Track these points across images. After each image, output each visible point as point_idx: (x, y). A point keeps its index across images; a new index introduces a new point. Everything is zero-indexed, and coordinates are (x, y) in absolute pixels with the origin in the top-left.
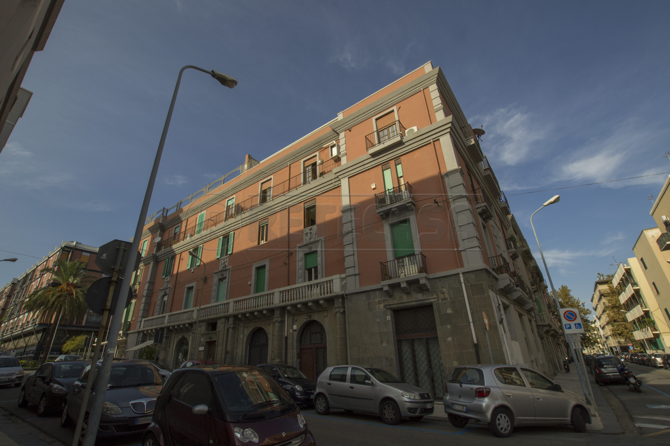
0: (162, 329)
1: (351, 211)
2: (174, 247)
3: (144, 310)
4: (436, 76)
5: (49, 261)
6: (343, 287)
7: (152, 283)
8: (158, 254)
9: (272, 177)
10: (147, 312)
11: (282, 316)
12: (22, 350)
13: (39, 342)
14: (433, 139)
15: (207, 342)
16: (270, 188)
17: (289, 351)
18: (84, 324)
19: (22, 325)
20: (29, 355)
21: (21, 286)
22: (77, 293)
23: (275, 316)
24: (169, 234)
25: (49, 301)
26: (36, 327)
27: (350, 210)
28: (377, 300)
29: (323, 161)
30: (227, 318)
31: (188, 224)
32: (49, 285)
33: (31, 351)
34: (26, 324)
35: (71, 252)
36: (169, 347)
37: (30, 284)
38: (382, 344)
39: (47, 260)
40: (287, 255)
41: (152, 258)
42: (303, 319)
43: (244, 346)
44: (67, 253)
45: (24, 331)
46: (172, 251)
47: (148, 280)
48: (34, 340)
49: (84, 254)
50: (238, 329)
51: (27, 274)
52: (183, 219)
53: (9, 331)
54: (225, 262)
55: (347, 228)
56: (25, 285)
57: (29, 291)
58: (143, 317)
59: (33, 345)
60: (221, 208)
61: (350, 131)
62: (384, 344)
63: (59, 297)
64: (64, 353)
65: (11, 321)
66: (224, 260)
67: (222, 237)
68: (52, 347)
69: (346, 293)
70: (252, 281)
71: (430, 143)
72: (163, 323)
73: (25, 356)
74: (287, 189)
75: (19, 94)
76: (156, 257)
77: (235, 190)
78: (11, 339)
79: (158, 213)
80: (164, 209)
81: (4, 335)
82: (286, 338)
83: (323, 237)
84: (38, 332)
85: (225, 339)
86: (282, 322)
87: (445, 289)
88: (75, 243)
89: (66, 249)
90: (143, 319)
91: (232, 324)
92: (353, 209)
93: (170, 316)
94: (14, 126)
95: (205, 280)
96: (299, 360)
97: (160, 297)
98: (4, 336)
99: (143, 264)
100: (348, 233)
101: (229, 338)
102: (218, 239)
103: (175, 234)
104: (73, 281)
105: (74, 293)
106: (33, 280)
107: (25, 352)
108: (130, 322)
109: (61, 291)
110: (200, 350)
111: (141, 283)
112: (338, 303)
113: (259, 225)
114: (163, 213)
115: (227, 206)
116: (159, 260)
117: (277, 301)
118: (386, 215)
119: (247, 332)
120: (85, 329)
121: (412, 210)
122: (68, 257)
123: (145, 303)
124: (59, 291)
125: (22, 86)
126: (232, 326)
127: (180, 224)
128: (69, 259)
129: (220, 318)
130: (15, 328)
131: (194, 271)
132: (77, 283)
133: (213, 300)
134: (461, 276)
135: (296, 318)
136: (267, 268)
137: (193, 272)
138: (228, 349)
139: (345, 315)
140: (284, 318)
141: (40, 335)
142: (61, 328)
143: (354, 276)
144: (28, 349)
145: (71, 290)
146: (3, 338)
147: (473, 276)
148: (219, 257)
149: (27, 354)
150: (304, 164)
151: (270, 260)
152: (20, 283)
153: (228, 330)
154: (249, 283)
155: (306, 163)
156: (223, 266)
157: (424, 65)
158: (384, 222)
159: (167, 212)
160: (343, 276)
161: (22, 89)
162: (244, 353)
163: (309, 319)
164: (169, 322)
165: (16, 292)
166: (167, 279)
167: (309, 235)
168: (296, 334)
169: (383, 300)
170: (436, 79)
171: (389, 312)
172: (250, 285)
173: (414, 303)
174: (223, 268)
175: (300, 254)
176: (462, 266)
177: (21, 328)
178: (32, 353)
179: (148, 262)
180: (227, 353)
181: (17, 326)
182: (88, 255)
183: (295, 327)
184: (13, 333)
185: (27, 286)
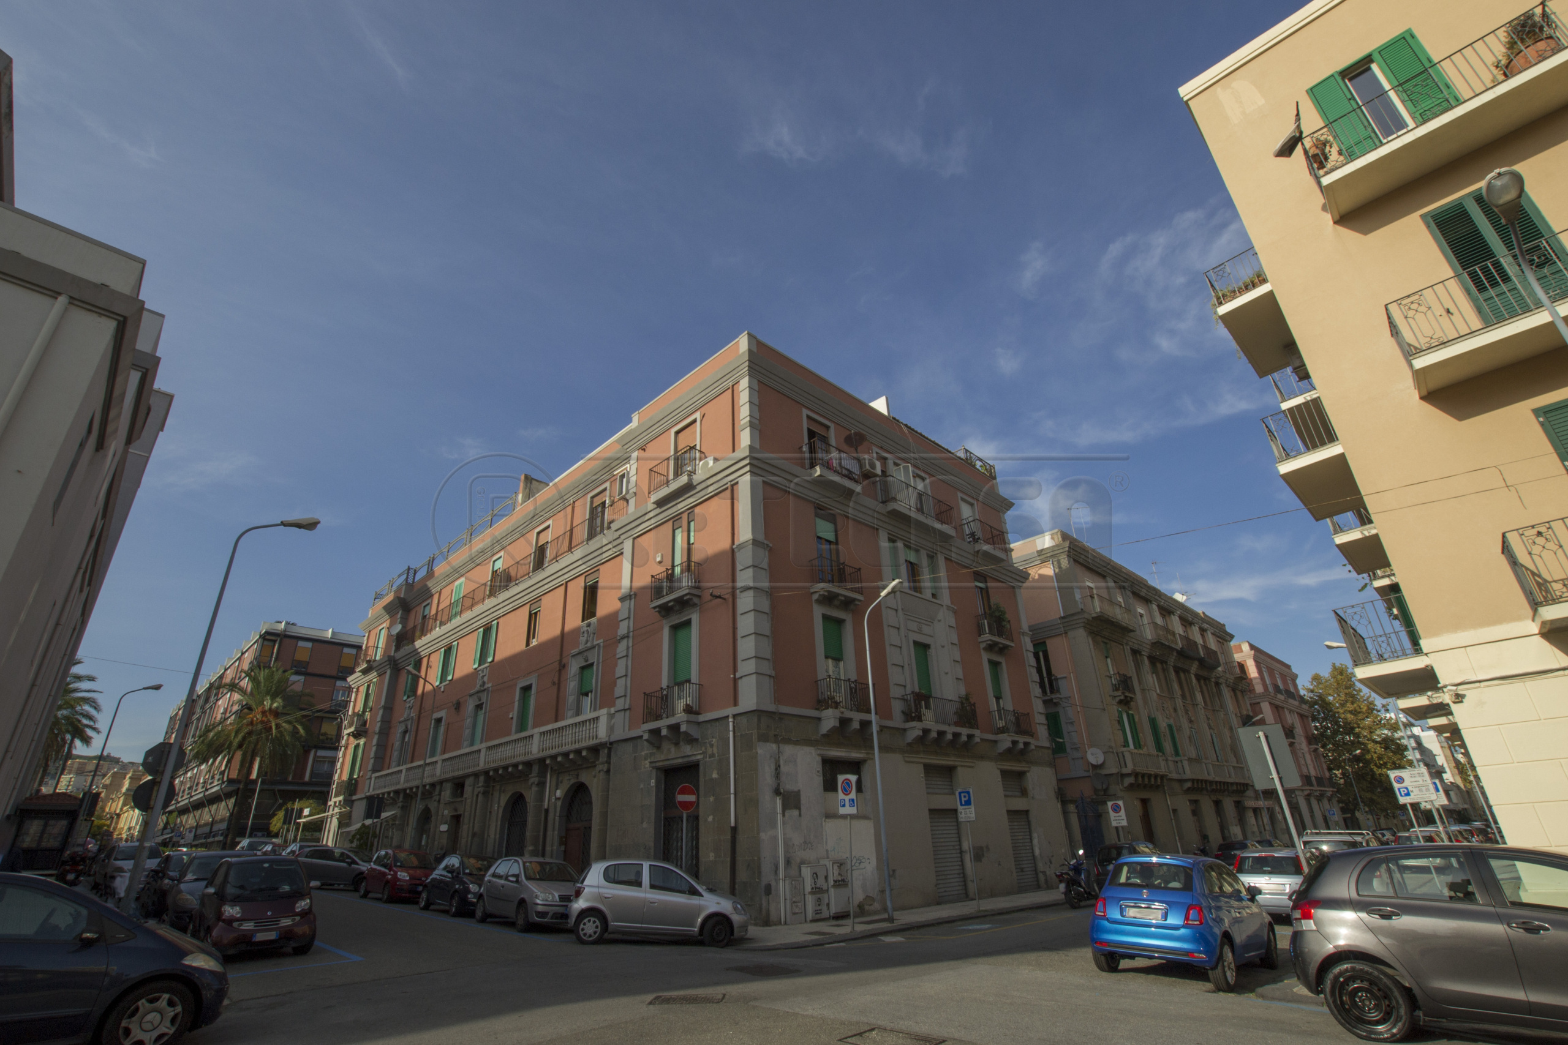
0: (397, 792)
1: (630, 599)
2: (418, 644)
3: (376, 757)
4: (747, 364)
5: (242, 658)
6: (611, 729)
7: (389, 708)
8: (399, 655)
9: (550, 522)
10: (380, 761)
11: (542, 774)
12: (207, 829)
13: (232, 814)
14: (731, 481)
15: (452, 816)
16: (547, 542)
17: (549, 833)
18: (307, 778)
19: (204, 783)
20: (217, 839)
21: (202, 707)
22: (277, 726)
23: (533, 775)
24: (414, 619)
25: (231, 743)
26: (223, 786)
27: (628, 597)
28: (643, 753)
29: (613, 501)
30: (476, 775)
31: (441, 601)
32: (242, 707)
33: (220, 830)
34: (210, 781)
35: (278, 642)
36: (408, 824)
37: (215, 703)
38: (642, 823)
39: (239, 659)
40: (558, 669)
41: (388, 663)
42: (568, 782)
43: (499, 823)
44: (271, 644)
45: (207, 793)
46: (415, 652)
47: (383, 703)
48: (223, 810)
49: (301, 644)
50: (492, 794)
51: (210, 684)
52: (433, 591)
53: (186, 792)
54: (484, 676)
55: (623, 629)
56: (208, 706)
57: (214, 717)
58: (374, 771)
59: (222, 820)
60: (483, 575)
61: (644, 450)
62: (645, 825)
63: (250, 733)
64: (273, 833)
65: (189, 774)
66: (483, 672)
67: (482, 629)
68: (252, 823)
69: (611, 740)
70: (514, 714)
71: (727, 488)
72: (398, 783)
73: (211, 840)
74: (566, 549)
75: (154, 401)
76: (395, 661)
77: (499, 544)
78: (204, 802)
79: (400, 576)
80: (409, 569)
81: (180, 799)
82: (547, 811)
83: (602, 640)
84: (228, 796)
85: (473, 812)
86: (542, 784)
87: (714, 740)
88: (283, 623)
89: (268, 637)
90: (374, 775)
91: (482, 786)
92: (633, 596)
93: (408, 769)
94: (148, 458)
95: (458, 706)
96: (563, 848)
97: (398, 736)
98: (179, 803)
99: (375, 673)
100: (623, 638)
101: (477, 811)
102: (476, 632)
103: (424, 617)
104: (272, 704)
105: (274, 727)
106: (220, 696)
107: (211, 832)
108: (356, 779)
109: (252, 723)
110: (441, 830)
111: (373, 710)
112: (604, 753)
113: (530, 612)
114: (407, 578)
115: (493, 572)
116: (399, 665)
117: (535, 749)
118: (665, 610)
119: (504, 799)
120: (311, 789)
121: (695, 605)
122: (273, 653)
123: (378, 745)
124: (248, 725)
125: (156, 386)
126: (481, 789)
127: (429, 601)
128: (274, 656)
129: (468, 776)
130: (194, 788)
131: (444, 689)
132: (277, 708)
133: (465, 744)
134: (731, 720)
135: (560, 779)
136: (533, 691)
137: (443, 692)
138: (476, 829)
139: (609, 775)
140: (545, 777)
141: (233, 800)
142: (265, 787)
143: (623, 713)
144: (215, 828)
145: (269, 721)
146: (178, 805)
147: (744, 720)
148: (476, 666)
149: (214, 836)
150: (592, 502)
151: (538, 676)
152: (201, 701)
153: (477, 796)
154: (511, 716)
155: (595, 499)
156: (480, 682)
157: (740, 337)
158: (664, 621)
159: (415, 574)
160: (612, 710)
161: (158, 392)
162: (498, 836)
163: (576, 781)
164: (406, 781)
165: (195, 717)
166: (410, 702)
167: (586, 635)
168: (559, 803)
169: (651, 753)
170: (747, 368)
171: (654, 772)
172: (512, 718)
173: (680, 761)
174: (481, 686)
175: (574, 667)
176: (736, 704)
177: (203, 787)
178: (222, 835)
179: (383, 669)
180: (474, 835)
181: (198, 784)
182: (309, 645)
183: (559, 793)
184: (191, 797)
185: (211, 707)
